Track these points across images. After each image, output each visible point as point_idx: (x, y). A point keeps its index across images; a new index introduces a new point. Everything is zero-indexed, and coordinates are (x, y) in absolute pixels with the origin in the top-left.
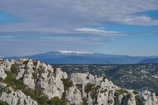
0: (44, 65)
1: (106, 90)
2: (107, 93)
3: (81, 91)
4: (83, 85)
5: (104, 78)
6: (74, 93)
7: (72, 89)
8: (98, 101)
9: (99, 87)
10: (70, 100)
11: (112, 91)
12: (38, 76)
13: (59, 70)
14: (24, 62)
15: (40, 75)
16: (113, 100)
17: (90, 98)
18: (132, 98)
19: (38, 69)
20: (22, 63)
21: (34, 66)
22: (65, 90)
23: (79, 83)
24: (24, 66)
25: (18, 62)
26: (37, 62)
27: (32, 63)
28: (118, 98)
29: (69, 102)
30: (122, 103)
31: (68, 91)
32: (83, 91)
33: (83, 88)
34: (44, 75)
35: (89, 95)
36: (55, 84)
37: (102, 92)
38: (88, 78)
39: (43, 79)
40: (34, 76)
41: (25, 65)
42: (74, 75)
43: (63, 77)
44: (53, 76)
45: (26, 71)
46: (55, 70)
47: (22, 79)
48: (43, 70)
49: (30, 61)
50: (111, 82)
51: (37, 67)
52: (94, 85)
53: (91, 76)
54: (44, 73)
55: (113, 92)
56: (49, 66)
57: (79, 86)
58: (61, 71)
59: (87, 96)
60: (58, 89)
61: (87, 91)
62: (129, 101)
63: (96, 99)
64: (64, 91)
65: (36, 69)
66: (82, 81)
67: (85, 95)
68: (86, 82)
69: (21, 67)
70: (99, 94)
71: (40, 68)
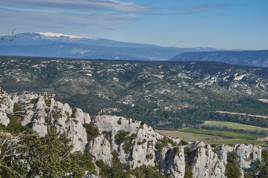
0: (60, 105)
1: (144, 141)
2: (145, 145)
3: (110, 141)
4: (113, 133)
5: (142, 124)
6: (102, 145)
7: (99, 139)
8: (133, 156)
9: (135, 136)
10: (96, 155)
11: (152, 141)
12: (52, 122)
13: (79, 110)
14: (32, 100)
15: (56, 120)
16: (154, 154)
17: (122, 151)
18: (180, 154)
19: (53, 111)
20: (29, 102)
21: (47, 107)
22: (89, 140)
23: (107, 130)
24: (31, 106)
25: (23, 100)
26: (50, 101)
27: (44, 102)
28: (160, 151)
29: (94, 157)
30: (166, 158)
31: (93, 142)
32: (113, 142)
33: (113, 138)
34: (62, 121)
35: (121, 148)
36: (76, 133)
37: (139, 143)
38: (119, 123)
39: (60, 126)
40: (48, 121)
41: (33, 104)
42: (100, 118)
43: (84, 120)
44: (73, 122)
45: (36, 113)
46: (74, 112)
47: (30, 125)
48: (59, 113)
49: (40, 99)
50: (151, 128)
51: (51, 108)
52: (128, 133)
53: (124, 121)
54: (61, 117)
55: (154, 143)
56: (67, 105)
57: (108, 134)
58: (83, 112)
59: (119, 149)
60: (80, 139)
61: (118, 142)
62: (176, 157)
63: (131, 154)
64: (87, 142)
65: (49, 111)
66: (111, 127)
67: (115, 147)
68: (116, 129)
69: (28, 107)
70: (136, 146)
71: (54, 110)
